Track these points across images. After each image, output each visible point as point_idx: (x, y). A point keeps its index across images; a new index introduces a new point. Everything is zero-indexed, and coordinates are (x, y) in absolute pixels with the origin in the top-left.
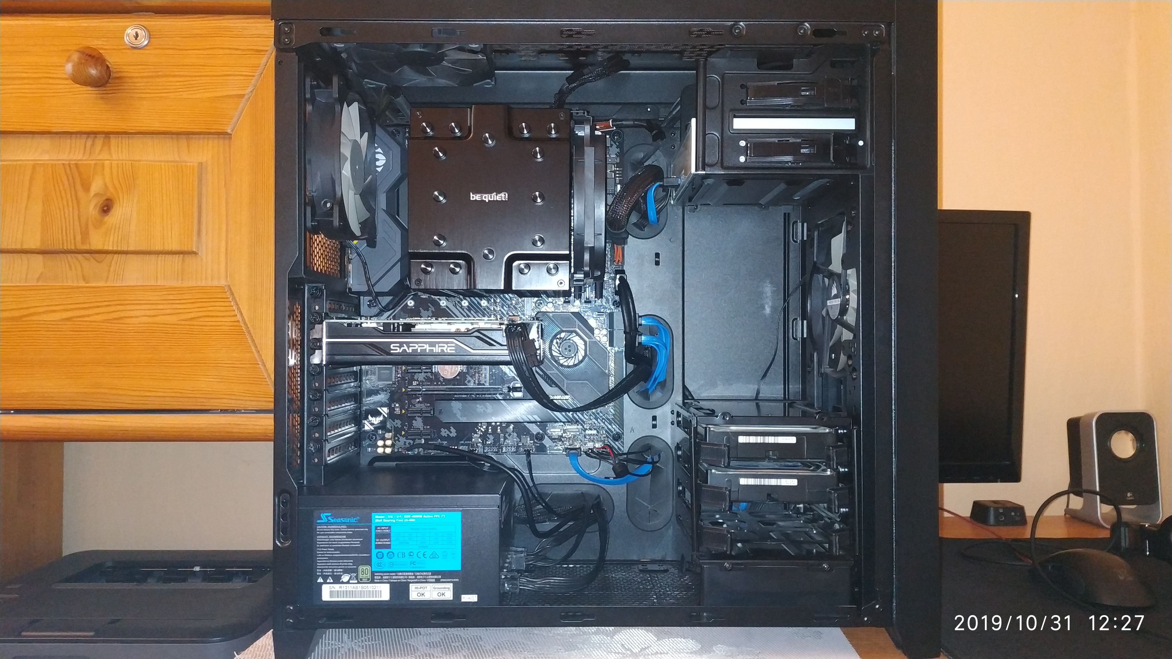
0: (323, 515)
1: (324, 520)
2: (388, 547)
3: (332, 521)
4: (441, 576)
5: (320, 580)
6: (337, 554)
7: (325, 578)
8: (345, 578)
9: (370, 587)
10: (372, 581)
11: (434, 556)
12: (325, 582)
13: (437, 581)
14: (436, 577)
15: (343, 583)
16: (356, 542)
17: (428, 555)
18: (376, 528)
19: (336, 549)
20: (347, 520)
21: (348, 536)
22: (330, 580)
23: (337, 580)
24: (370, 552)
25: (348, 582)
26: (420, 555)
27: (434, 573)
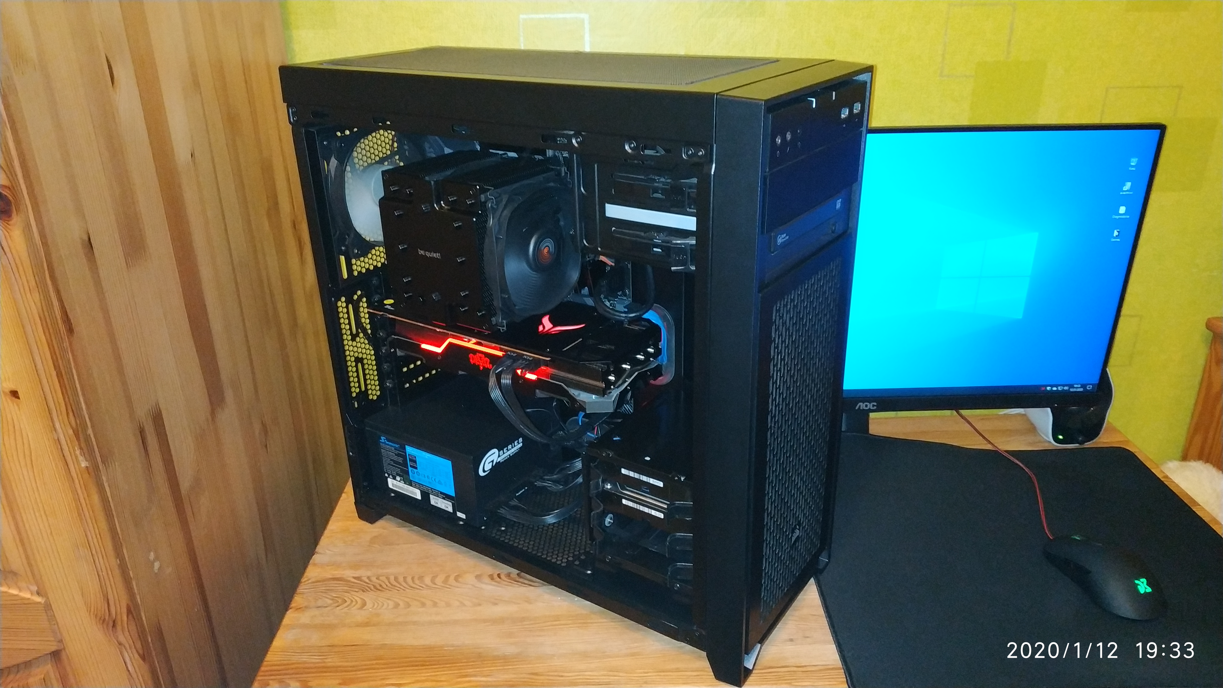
0: (382, 438)
1: (383, 441)
2: (416, 468)
3: (387, 443)
4: (446, 497)
5: (386, 475)
6: (392, 463)
7: (389, 475)
8: (398, 478)
9: (411, 488)
10: (411, 486)
11: (440, 482)
12: (389, 477)
13: (444, 498)
14: (442, 495)
15: (397, 480)
16: (400, 460)
17: (437, 480)
18: (409, 455)
19: (391, 460)
20: (394, 445)
21: (396, 455)
22: (391, 476)
23: (394, 478)
24: (408, 468)
25: (400, 481)
26: (433, 480)
27: (441, 493)
